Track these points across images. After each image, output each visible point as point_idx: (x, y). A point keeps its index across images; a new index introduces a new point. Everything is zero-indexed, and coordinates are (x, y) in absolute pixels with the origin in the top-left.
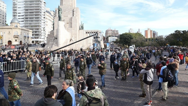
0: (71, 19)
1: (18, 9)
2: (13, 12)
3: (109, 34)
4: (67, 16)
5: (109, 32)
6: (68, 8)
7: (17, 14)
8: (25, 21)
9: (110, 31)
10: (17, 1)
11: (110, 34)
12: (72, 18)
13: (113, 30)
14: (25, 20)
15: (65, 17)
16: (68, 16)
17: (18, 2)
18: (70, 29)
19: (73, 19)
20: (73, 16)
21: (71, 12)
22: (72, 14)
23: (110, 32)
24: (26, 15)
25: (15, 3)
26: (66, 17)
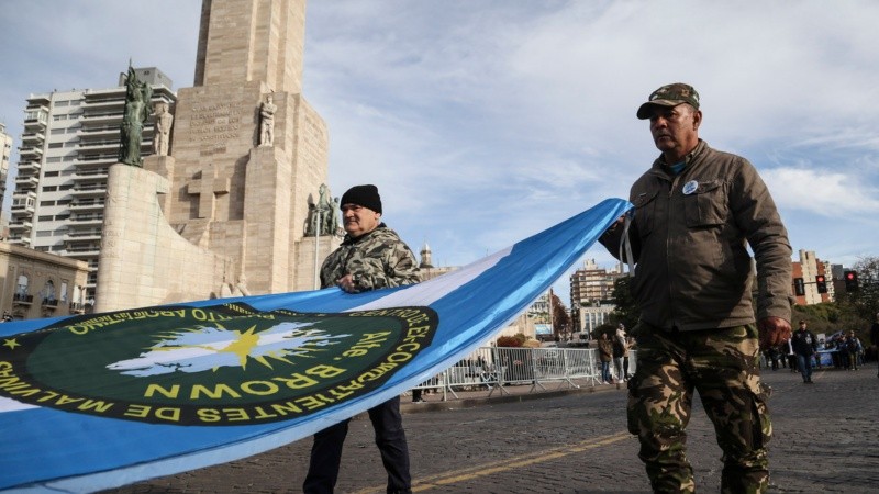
0: (242, 164)
1: (47, 152)
2: (22, 167)
3: (588, 295)
4: (222, 150)
5: (588, 284)
6: (229, 97)
7: (37, 176)
8: (78, 213)
9: (594, 278)
10: (47, 113)
11: (594, 294)
12: (247, 158)
13: (608, 272)
14: (73, 208)
15: (209, 159)
16: (229, 150)
17: (51, 119)
18: (229, 232)
19: (250, 167)
20: (259, 142)
21: (250, 119)
22: (249, 133)
23: (595, 283)
24: (84, 184)
25: (36, 121)
26: (216, 156)
